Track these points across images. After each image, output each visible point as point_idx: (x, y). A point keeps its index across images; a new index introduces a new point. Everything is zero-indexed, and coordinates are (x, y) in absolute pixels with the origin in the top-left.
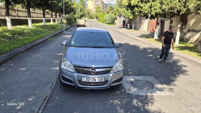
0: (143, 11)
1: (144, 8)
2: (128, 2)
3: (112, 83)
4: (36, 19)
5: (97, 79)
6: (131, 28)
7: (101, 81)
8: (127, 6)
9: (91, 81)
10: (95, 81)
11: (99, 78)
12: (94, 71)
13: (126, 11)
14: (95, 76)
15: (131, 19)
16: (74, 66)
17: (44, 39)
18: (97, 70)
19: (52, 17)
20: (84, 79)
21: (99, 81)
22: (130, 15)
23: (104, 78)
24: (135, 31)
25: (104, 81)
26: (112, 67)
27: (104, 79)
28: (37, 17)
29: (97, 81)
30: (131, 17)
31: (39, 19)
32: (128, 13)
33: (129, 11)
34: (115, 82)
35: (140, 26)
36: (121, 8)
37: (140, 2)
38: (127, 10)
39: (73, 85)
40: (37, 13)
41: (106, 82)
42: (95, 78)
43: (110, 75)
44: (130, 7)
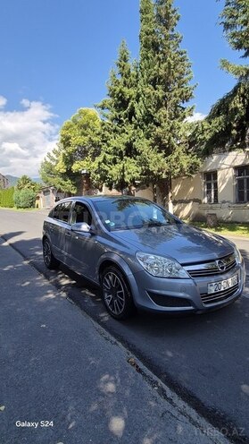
2: (66, 167)
7: (235, 284)
8: (64, 174)
9: (222, 289)
10: (227, 288)
11: (233, 278)
12: (221, 265)
13: (62, 182)
16: (183, 265)
20: (212, 288)
21: (232, 285)
22: (71, 188)
23: (237, 276)
25: (237, 282)
27: (237, 279)
30: (74, 191)
32: (68, 185)
33: (69, 181)
38: (66, 180)
42: (228, 281)
44: (69, 174)
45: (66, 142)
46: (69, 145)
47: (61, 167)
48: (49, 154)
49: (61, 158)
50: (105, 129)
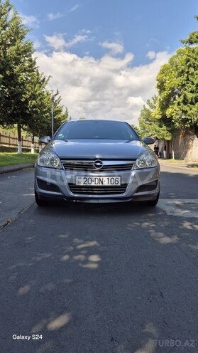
0: (189, 118)
1: (189, 112)
2: (161, 113)
3: (137, 191)
4: (7, 146)
5: (105, 179)
6: (169, 157)
7: (115, 184)
8: (159, 120)
9: (93, 184)
10: (101, 184)
11: (110, 178)
12: (98, 164)
13: (158, 128)
14: (102, 174)
15: (168, 141)
16: (61, 159)
17: (17, 167)
18: (105, 163)
19: (33, 142)
20: (80, 180)
21: (110, 184)
22: (165, 134)
23: (119, 178)
24: (177, 161)
25: (119, 184)
26: (135, 160)
27: (119, 181)
28: (10, 144)
29: (106, 183)
30: (169, 138)
31: (11, 146)
32: (163, 132)
33: (164, 128)
34: (141, 188)
35: (186, 152)
36: (151, 124)
37: (182, 104)
38: (161, 126)
39: (60, 194)
40: (9, 137)
41: (124, 186)
42: (101, 178)
43: (130, 174)
44: (165, 121)
45: (161, 87)
46: (164, 89)
47: (156, 113)
48: (148, 101)
49: (157, 105)
50: (190, 66)
